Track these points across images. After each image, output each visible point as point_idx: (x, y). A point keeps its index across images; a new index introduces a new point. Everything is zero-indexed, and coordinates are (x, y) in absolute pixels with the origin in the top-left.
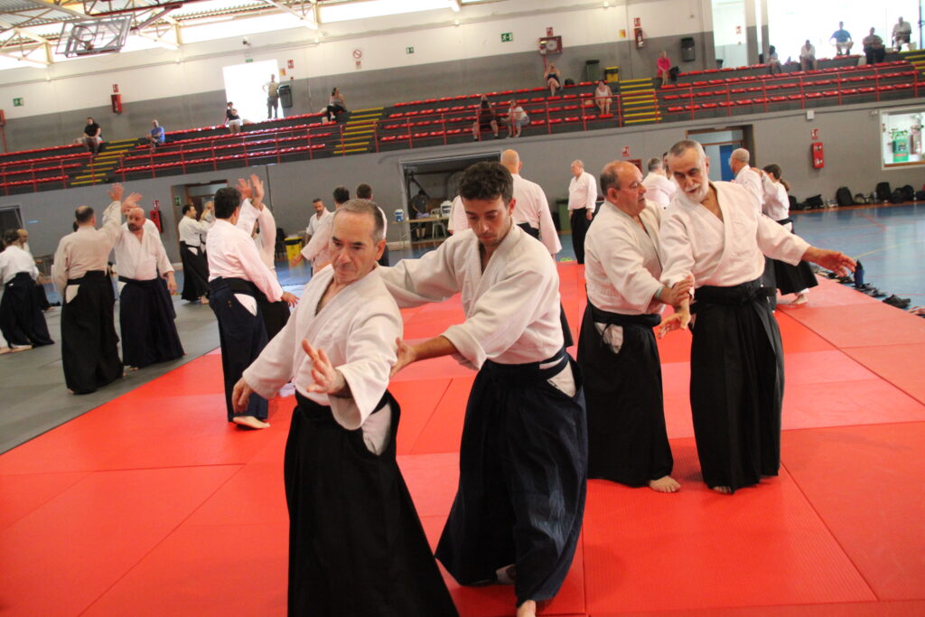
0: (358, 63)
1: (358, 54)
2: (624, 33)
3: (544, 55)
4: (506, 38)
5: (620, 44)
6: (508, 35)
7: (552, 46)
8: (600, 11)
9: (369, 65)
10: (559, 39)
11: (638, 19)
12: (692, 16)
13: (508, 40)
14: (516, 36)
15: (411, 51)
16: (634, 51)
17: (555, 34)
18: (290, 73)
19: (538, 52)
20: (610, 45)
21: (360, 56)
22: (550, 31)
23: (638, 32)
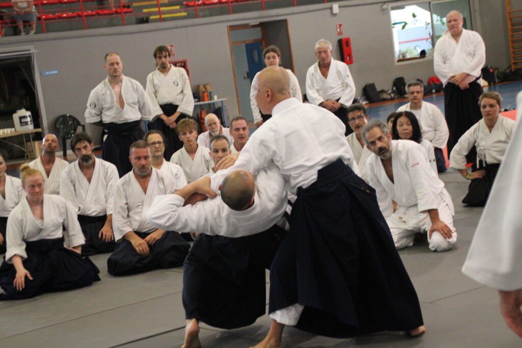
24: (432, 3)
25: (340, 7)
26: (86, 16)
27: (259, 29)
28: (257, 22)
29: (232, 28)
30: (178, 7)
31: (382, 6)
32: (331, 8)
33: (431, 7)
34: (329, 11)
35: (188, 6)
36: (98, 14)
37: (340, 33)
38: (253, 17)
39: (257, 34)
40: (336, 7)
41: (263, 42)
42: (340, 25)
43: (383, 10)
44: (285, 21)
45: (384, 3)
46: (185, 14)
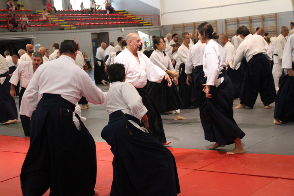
24: (150, 30)
25: (124, 29)
27: (96, 35)
28: (99, 32)
29: (92, 34)
30: (72, 25)
31: (136, 30)
32: (121, 30)
33: (150, 32)
34: (120, 30)
35: (75, 25)
36: (42, 26)
38: (98, 30)
39: (96, 37)
40: (123, 29)
41: (98, 40)
42: (124, 35)
43: (136, 31)
44: (108, 33)
45: (137, 29)
46: (75, 28)
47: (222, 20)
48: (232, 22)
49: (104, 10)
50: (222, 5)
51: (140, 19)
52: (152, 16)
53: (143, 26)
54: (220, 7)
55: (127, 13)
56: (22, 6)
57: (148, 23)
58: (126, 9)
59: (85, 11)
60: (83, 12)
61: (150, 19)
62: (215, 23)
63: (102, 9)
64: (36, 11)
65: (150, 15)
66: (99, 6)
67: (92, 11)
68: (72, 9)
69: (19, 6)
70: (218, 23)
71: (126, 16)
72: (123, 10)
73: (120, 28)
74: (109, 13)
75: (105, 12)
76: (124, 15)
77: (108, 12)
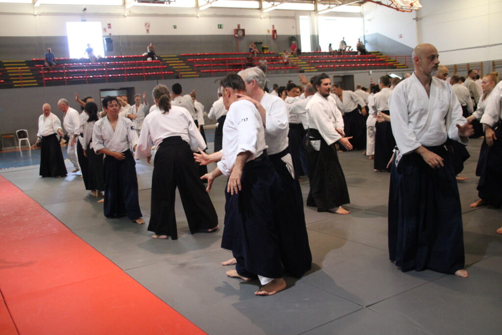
0: (148, 30)
1: (147, 25)
2: (269, 31)
3: (236, 37)
4: (220, 27)
5: (267, 36)
6: (221, 25)
7: (240, 33)
8: (259, 20)
9: (153, 32)
10: (243, 30)
11: (273, 26)
12: (293, 27)
13: (221, 28)
14: (224, 26)
15: (175, 27)
16: (272, 40)
17: (242, 28)
18: (109, 31)
19: (234, 35)
20: (263, 36)
21: (149, 26)
22: (239, 26)
23: (274, 31)
25: (373, 72)
26: (277, 69)
28: (342, 75)
29: (335, 77)
30: (313, 68)
32: (369, 72)
34: (368, 73)
37: (371, 82)
38: (341, 73)
39: (340, 80)
40: (371, 72)
41: (343, 83)
42: (372, 79)
44: (352, 76)
45: (387, 72)
46: (316, 70)
47: (489, 61)
48: (499, 64)
49: (355, 52)
50: (490, 44)
51: (395, 61)
52: (407, 58)
53: (396, 68)
54: (488, 47)
55: (381, 55)
56: (267, 49)
57: (404, 65)
58: (380, 50)
59: (332, 53)
60: (331, 53)
61: (404, 60)
62: (480, 65)
63: (353, 51)
64: (280, 53)
65: (405, 57)
66: (350, 47)
67: (341, 52)
68: (321, 50)
69: (263, 48)
70: (484, 65)
71: (379, 58)
72: (377, 51)
73: (368, 71)
74: (361, 54)
75: (356, 53)
76: (378, 56)
77: (359, 53)
